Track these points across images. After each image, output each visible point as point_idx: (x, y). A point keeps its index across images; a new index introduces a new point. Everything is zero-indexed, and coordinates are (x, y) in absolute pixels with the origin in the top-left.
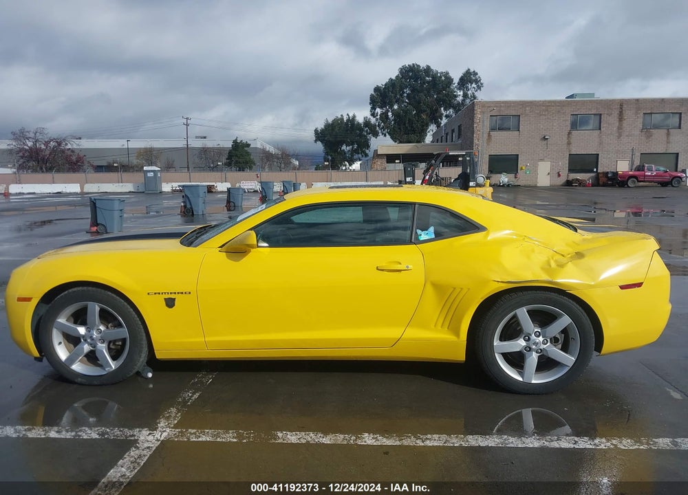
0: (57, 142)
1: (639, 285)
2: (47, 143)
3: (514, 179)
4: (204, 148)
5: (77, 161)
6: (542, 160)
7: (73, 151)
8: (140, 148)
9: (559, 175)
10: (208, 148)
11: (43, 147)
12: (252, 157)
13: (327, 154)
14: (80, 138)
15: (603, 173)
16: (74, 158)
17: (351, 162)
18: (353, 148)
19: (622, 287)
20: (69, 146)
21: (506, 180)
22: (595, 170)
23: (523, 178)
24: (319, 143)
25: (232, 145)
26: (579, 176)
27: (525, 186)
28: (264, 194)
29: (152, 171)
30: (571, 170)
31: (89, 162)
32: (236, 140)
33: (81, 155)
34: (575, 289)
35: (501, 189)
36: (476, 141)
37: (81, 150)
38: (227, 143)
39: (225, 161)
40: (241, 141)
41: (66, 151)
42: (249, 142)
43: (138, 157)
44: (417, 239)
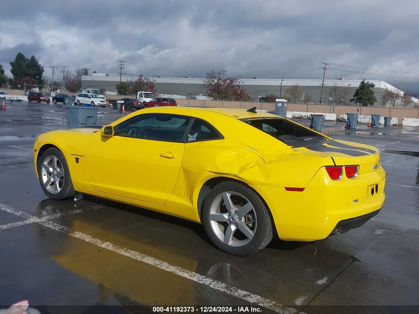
0: (231, 80)
1: (301, 190)
2: (225, 81)
4: (334, 87)
5: (241, 94)
7: (239, 86)
11: (223, 83)
12: (374, 96)
14: (256, 78)
16: (239, 91)
19: (288, 189)
20: (237, 84)
25: (360, 86)
28: (349, 124)
29: (281, 102)
31: (247, 94)
32: (364, 81)
33: (243, 89)
34: (253, 184)
37: (243, 86)
38: (356, 84)
39: (352, 97)
40: (368, 82)
41: (235, 87)
42: (374, 84)
43: (286, 92)
44: (187, 140)
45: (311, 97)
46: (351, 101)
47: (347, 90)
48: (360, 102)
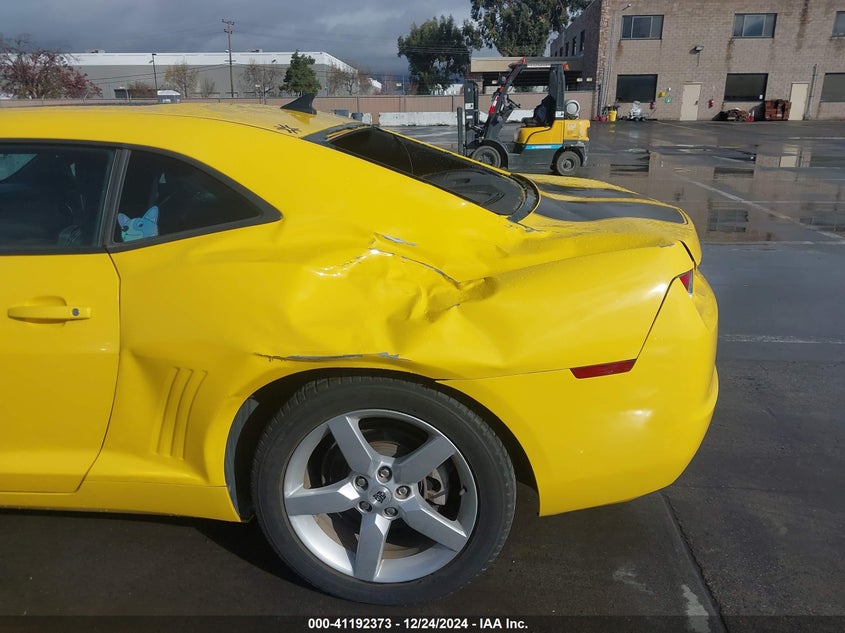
0: (49, 56)
1: (625, 366)
2: (35, 57)
3: (649, 111)
5: (77, 83)
6: (689, 83)
7: (71, 68)
8: (169, 66)
9: (711, 105)
10: (257, 66)
11: (32, 63)
12: (317, 78)
13: (414, 72)
15: (771, 101)
16: (72, 78)
17: (446, 83)
18: (448, 63)
19: (581, 373)
20: (65, 63)
21: (639, 111)
22: (761, 97)
23: (661, 110)
24: (404, 57)
25: (292, 62)
26: (740, 106)
27: (663, 121)
29: (168, 97)
30: (728, 98)
31: (92, 84)
32: (296, 54)
33: (82, 74)
35: (632, 124)
36: (601, 54)
37: (80, 67)
38: (284, 59)
39: (282, 83)
40: (303, 55)
41: (62, 69)
42: (313, 57)
43: (167, 78)
44: (118, 238)
45: (213, 84)
46: (282, 89)
47: (273, 70)
48: (296, 91)
